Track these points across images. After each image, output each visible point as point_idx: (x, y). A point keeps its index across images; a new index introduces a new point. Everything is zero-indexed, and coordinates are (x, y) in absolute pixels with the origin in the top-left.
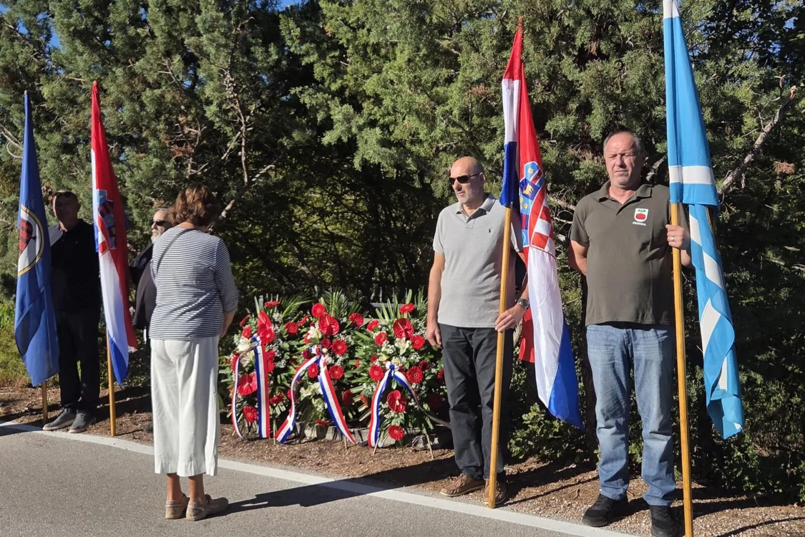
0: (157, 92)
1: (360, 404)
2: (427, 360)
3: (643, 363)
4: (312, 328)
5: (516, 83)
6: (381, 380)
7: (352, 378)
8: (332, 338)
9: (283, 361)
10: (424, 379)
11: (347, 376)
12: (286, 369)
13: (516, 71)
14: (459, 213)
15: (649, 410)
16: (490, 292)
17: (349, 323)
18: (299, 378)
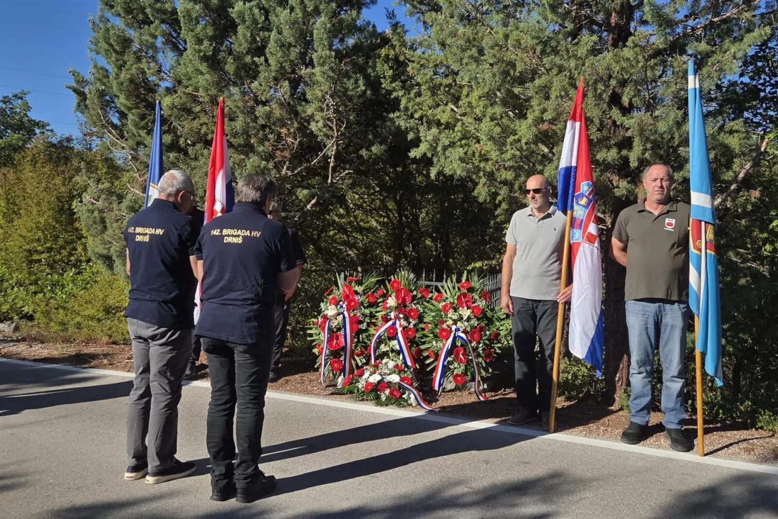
0: (267, 108)
1: (428, 357)
2: (483, 324)
3: (669, 328)
4: (390, 298)
5: (578, 124)
6: (447, 340)
7: (422, 338)
8: (405, 306)
9: (365, 324)
10: (481, 339)
11: (418, 336)
12: (366, 331)
13: (578, 115)
14: (531, 215)
15: (671, 361)
16: (553, 274)
17: (419, 295)
18: (380, 337)
